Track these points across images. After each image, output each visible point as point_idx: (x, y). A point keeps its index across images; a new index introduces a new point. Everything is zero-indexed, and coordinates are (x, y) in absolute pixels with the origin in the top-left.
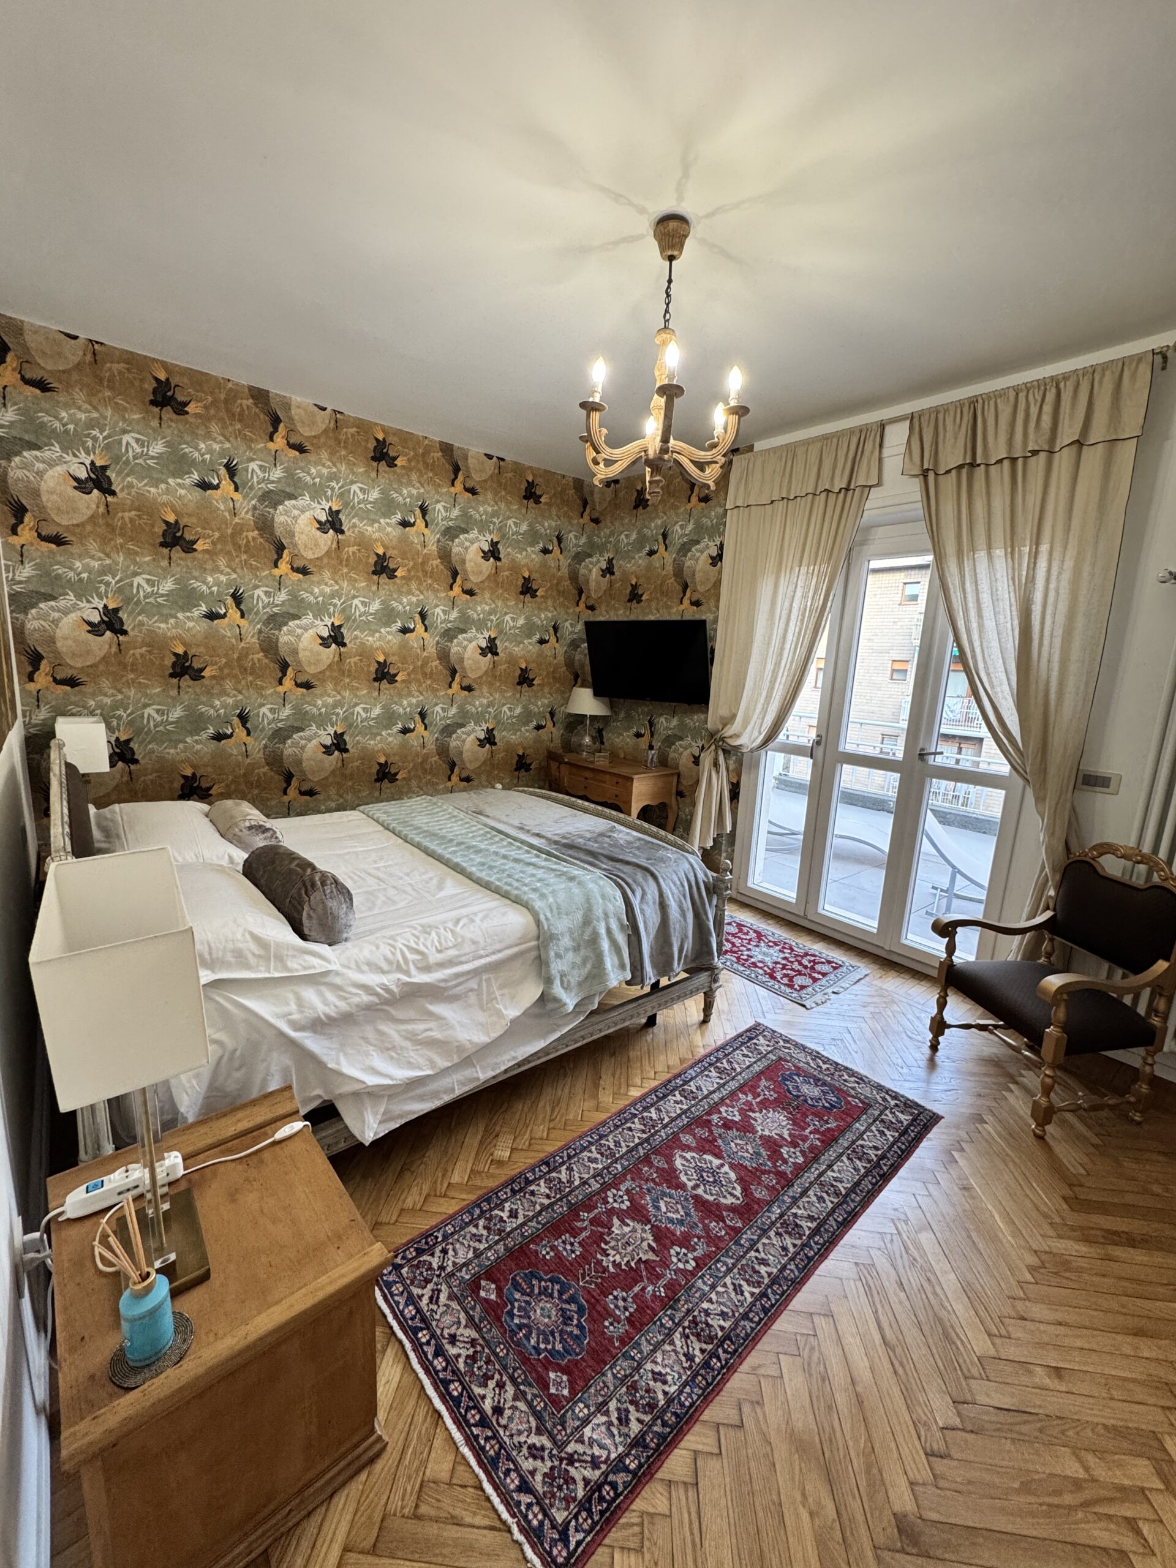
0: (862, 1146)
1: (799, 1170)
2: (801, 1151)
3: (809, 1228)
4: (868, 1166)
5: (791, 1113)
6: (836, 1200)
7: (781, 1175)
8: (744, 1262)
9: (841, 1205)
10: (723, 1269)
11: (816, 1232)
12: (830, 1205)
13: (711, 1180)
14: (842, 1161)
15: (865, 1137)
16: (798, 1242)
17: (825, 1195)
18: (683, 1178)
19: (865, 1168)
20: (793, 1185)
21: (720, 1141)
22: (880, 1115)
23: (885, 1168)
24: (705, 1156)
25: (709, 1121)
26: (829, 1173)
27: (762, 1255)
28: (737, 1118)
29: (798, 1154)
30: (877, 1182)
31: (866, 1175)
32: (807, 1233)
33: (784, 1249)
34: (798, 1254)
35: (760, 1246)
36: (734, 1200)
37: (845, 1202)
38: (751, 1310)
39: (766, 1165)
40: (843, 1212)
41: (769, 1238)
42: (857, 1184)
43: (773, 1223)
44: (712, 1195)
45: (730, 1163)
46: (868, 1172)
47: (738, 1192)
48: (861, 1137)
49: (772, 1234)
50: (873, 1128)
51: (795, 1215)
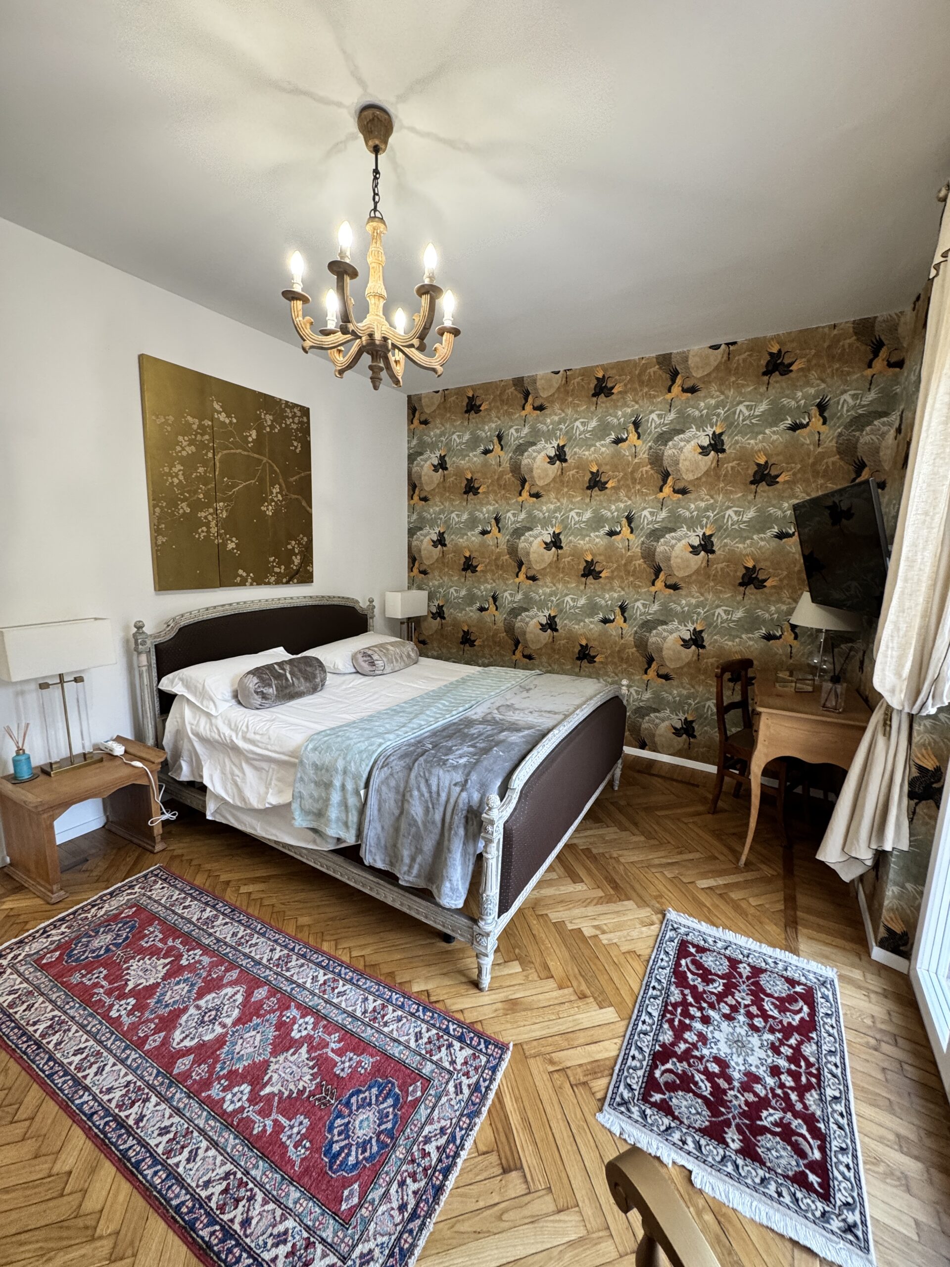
0: (251, 1198)
1: (214, 1107)
2: (242, 1108)
3: (127, 1117)
4: (213, 1204)
5: (312, 1094)
6: (160, 1150)
7: (206, 1084)
8: (105, 1054)
9: (151, 1155)
10: (103, 1038)
11: (121, 1124)
12: (152, 1143)
13: (206, 1019)
14: (223, 1164)
15: (271, 1206)
16: (113, 1105)
17: (171, 1136)
18: (209, 997)
19: (209, 1198)
20: (189, 1097)
21: (259, 1021)
22: (323, 1241)
23: (205, 1233)
24: (237, 1011)
25: (288, 1008)
26: (204, 1144)
27: (107, 1069)
28: (295, 1034)
29: (239, 1104)
30: (180, 1214)
31: (195, 1198)
32: (123, 1114)
33: (109, 1090)
34: (100, 1104)
35: (120, 1066)
36: (177, 1040)
37: (156, 1162)
38: (56, 1062)
39: (222, 1069)
40: (140, 1157)
41: (126, 1075)
42: (180, 1181)
43: (142, 1078)
44: (186, 1022)
45: (227, 1033)
46: (201, 1203)
47: (188, 1043)
48: (269, 1198)
49: (130, 1077)
50: (290, 1223)
51: (147, 1100)
